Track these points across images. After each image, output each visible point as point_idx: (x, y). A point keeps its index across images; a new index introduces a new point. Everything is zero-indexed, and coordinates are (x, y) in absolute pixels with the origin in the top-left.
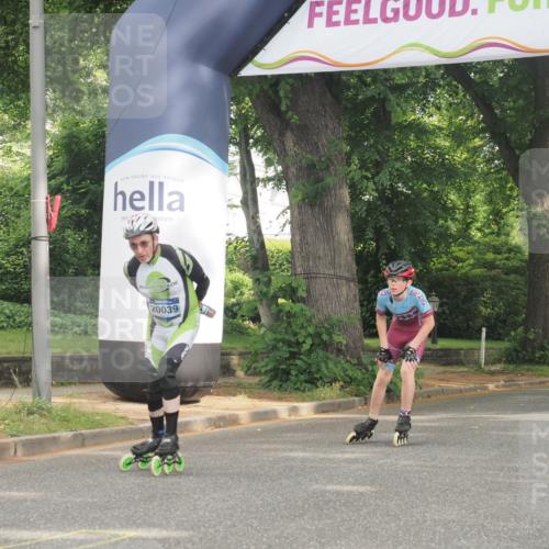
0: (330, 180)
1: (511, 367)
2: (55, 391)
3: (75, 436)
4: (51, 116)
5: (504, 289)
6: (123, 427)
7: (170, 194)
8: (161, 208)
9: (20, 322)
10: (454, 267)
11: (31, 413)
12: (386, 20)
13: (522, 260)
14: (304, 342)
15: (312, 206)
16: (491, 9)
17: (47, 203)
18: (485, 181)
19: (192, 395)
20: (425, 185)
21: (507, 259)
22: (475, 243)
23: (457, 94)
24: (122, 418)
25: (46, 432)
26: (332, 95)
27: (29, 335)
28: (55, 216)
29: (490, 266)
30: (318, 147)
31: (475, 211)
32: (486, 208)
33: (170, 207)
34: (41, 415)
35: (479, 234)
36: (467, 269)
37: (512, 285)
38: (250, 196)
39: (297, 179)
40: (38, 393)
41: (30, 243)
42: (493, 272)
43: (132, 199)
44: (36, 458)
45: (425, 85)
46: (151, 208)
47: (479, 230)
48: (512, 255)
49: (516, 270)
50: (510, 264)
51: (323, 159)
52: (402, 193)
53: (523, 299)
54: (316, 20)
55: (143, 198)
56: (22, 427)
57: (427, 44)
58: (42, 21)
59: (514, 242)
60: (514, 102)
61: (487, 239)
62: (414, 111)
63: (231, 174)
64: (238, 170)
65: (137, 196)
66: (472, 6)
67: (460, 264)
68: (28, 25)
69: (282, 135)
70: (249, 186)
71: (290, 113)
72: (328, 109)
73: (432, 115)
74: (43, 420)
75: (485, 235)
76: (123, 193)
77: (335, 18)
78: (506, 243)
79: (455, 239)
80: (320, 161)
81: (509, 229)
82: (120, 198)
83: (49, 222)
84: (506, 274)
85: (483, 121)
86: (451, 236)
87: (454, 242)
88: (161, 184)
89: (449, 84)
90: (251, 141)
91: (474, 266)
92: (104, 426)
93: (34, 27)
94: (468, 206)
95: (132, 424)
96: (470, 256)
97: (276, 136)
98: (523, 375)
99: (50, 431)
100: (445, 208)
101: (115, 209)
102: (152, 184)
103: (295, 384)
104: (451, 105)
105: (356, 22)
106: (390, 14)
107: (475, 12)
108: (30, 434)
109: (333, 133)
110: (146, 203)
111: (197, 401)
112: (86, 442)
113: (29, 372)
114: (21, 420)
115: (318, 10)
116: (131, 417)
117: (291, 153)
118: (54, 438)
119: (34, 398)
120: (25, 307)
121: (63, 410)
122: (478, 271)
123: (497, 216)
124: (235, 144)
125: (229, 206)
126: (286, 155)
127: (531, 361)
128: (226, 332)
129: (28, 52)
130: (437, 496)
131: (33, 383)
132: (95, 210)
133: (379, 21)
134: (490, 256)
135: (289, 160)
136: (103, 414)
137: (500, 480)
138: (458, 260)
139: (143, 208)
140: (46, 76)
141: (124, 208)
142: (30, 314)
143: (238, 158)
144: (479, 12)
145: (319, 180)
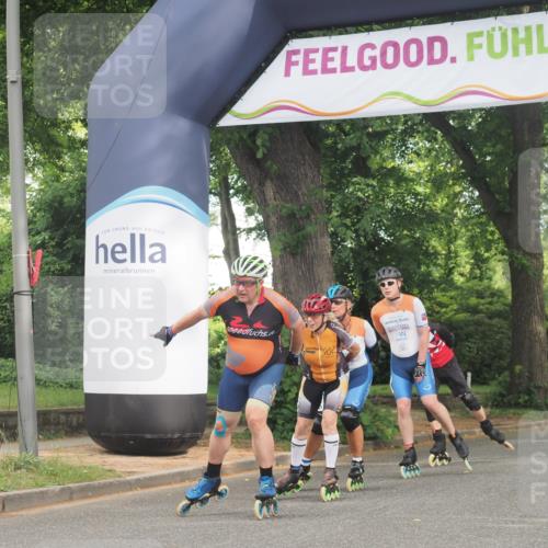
0: (310, 229)
1: (498, 411)
2: (41, 445)
3: (62, 490)
4: (31, 170)
5: (488, 333)
6: (111, 480)
7: (152, 246)
8: (143, 260)
9: (6, 377)
10: (438, 313)
11: (18, 468)
12: (364, 68)
13: (505, 305)
14: (289, 391)
15: (294, 255)
16: (471, 58)
17: (29, 258)
18: (466, 226)
19: (179, 447)
20: (405, 232)
21: (491, 303)
22: (457, 288)
23: (436, 139)
24: (110, 471)
25: (34, 487)
26: (311, 144)
27: (14, 389)
28: (36, 270)
29: (474, 310)
30: (298, 196)
31: (456, 256)
32: (468, 252)
33: (152, 259)
34: (28, 470)
35: (462, 279)
36: (450, 314)
37: (496, 329)
38: (231, 246)
39: (278, 229)
40: (25, 448)
41: (12, 297)
42: (477, 317)
43: (113, 252)
44: (24, 512)
45: (404, 132)
46: (133, 260)
47: (462, 275)
48: (495, 299)
49: (499, 314)
50: (493, 308)
51: (304, 208)
52: (383, 240)
53: (507, 343)
54: (293, 69)
55: (124, 251)
56: (9, 482)
57: (407, 93)
58: (20, 76)
59: (496, 287)
60: (494, 146)
61: (469, 284)
62: (393, 158)
63: (211, 225)
64: (219, 221)
65: (118, 249)
66: (450, 54)
67: (444, 310)
68: (5, 81)
69: (262, 184)
70: (230, 236)
71: (269, 163)
72: (307, 157)
73: (411, 162)
74: (31, 475)
75: (468, 281)
76: (104, 246)
77: (311, 67)
78: (489, 287)
79: (438, 284)
80: (301, 209)
81: (491, 273)
82: (101, 251)
83: (31, 276)
84: (490, 318)
85: (462, 167)
86: (433, 281)
87: (437, 287)
88: (142, 237)
89: (428, 131)
90: (232, 191)
91: (457, 311)
92: (91, 480)
93: (12, 82)
94: (450, 252)
95: (120, 476)
96: (453, 301)
97: (256, 186)
98: (509, 418)
99: (37, 485)
100: (427, 254)
101: (97, 262)
102: (133, 236)
103: (282, 433)
104: (430, 151)
105: (333, 71)
106: (367, 62)
107: (453, 60)
108: (17, 489)
109: (312, 182)
110: (127, 256)
111: (185, 452)
112: (75, 496)
113: (16, 427)
114: (8, 475)
115: (294, 58)
116: (118, 469)
117: (272, 202)
118: (42, 492)
119: (21, 453)
120: (9, 362)
121: (50, 464)
122: (461, 316)
123: (479, 261)
124: (215, 194)
125: (210, 257)
126: (267, 205)
127: (517, 405)
128: (211, 382)
129: (6, 107)
130: (427, 543)
131: (20, 438)
132: (77, 263)
133: (357, 68)
134: (473, 301)
135: (269, 210)
136: (90, 468)
137: (489, 525)
138: (441, 305)
139: (124, 261)
140: (25, 131)
141: (106, 261)
142: (14, 369)
143: (219, 208)
144: (458, 59)
145: (300, 229)
